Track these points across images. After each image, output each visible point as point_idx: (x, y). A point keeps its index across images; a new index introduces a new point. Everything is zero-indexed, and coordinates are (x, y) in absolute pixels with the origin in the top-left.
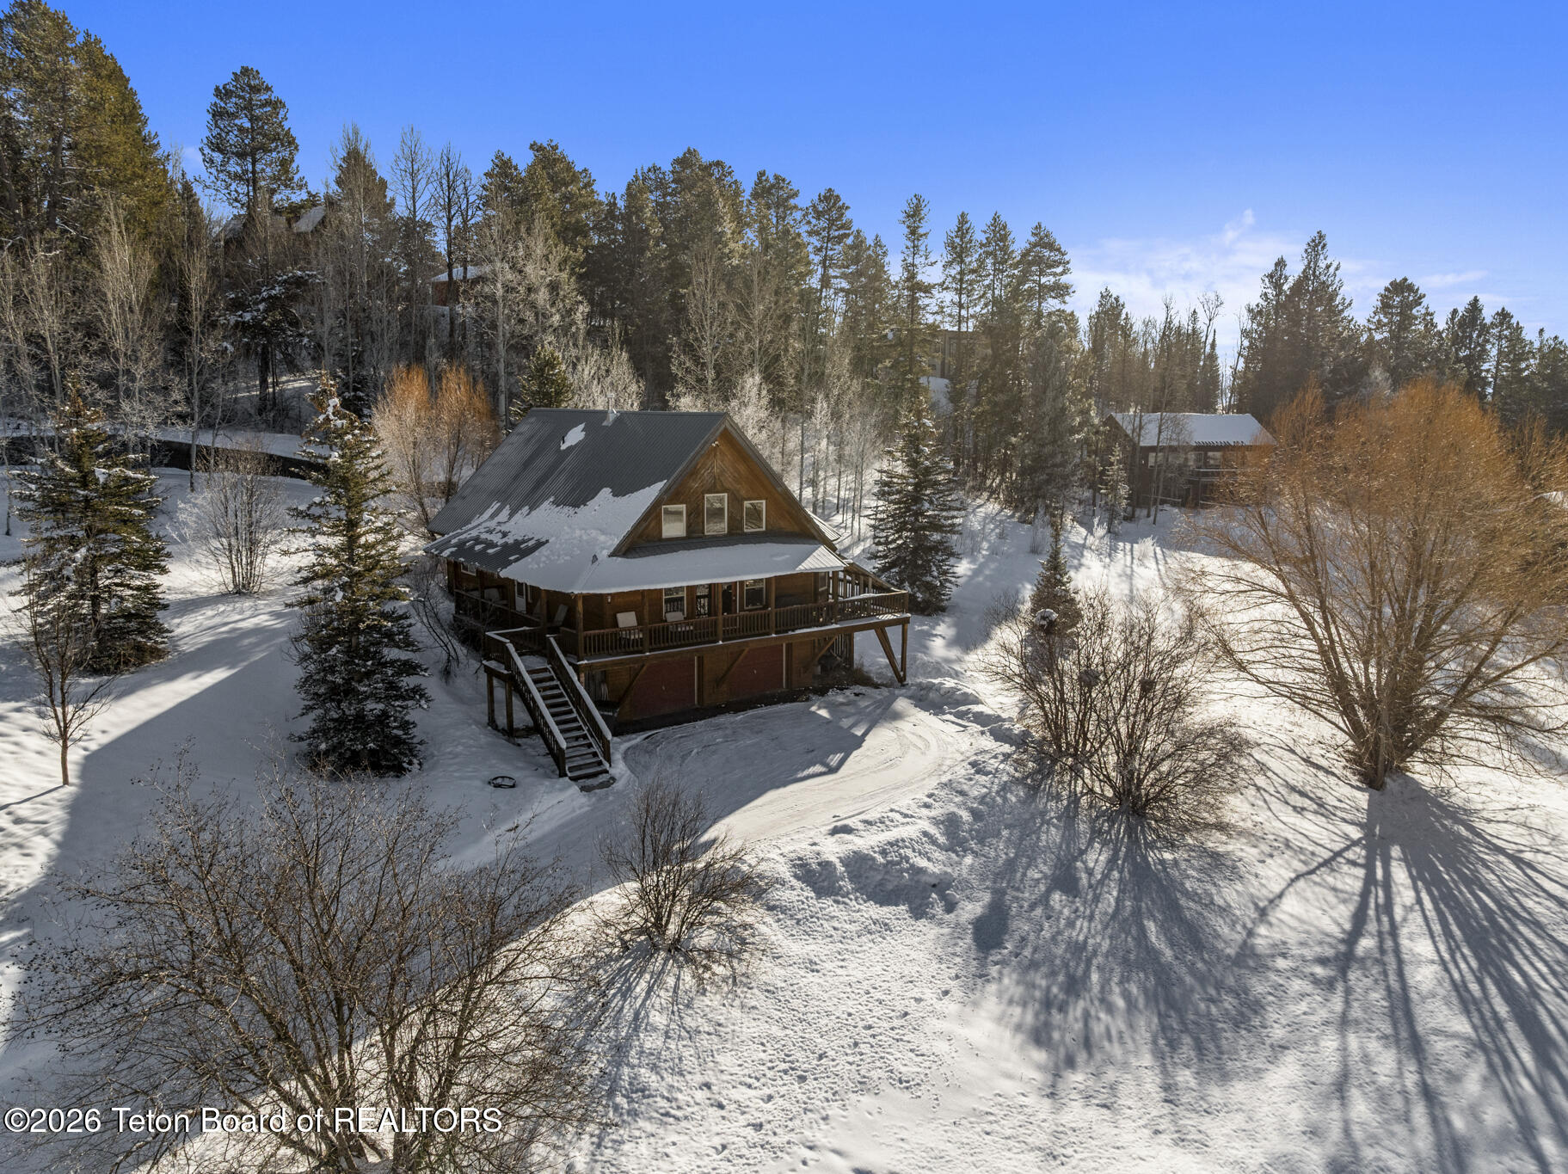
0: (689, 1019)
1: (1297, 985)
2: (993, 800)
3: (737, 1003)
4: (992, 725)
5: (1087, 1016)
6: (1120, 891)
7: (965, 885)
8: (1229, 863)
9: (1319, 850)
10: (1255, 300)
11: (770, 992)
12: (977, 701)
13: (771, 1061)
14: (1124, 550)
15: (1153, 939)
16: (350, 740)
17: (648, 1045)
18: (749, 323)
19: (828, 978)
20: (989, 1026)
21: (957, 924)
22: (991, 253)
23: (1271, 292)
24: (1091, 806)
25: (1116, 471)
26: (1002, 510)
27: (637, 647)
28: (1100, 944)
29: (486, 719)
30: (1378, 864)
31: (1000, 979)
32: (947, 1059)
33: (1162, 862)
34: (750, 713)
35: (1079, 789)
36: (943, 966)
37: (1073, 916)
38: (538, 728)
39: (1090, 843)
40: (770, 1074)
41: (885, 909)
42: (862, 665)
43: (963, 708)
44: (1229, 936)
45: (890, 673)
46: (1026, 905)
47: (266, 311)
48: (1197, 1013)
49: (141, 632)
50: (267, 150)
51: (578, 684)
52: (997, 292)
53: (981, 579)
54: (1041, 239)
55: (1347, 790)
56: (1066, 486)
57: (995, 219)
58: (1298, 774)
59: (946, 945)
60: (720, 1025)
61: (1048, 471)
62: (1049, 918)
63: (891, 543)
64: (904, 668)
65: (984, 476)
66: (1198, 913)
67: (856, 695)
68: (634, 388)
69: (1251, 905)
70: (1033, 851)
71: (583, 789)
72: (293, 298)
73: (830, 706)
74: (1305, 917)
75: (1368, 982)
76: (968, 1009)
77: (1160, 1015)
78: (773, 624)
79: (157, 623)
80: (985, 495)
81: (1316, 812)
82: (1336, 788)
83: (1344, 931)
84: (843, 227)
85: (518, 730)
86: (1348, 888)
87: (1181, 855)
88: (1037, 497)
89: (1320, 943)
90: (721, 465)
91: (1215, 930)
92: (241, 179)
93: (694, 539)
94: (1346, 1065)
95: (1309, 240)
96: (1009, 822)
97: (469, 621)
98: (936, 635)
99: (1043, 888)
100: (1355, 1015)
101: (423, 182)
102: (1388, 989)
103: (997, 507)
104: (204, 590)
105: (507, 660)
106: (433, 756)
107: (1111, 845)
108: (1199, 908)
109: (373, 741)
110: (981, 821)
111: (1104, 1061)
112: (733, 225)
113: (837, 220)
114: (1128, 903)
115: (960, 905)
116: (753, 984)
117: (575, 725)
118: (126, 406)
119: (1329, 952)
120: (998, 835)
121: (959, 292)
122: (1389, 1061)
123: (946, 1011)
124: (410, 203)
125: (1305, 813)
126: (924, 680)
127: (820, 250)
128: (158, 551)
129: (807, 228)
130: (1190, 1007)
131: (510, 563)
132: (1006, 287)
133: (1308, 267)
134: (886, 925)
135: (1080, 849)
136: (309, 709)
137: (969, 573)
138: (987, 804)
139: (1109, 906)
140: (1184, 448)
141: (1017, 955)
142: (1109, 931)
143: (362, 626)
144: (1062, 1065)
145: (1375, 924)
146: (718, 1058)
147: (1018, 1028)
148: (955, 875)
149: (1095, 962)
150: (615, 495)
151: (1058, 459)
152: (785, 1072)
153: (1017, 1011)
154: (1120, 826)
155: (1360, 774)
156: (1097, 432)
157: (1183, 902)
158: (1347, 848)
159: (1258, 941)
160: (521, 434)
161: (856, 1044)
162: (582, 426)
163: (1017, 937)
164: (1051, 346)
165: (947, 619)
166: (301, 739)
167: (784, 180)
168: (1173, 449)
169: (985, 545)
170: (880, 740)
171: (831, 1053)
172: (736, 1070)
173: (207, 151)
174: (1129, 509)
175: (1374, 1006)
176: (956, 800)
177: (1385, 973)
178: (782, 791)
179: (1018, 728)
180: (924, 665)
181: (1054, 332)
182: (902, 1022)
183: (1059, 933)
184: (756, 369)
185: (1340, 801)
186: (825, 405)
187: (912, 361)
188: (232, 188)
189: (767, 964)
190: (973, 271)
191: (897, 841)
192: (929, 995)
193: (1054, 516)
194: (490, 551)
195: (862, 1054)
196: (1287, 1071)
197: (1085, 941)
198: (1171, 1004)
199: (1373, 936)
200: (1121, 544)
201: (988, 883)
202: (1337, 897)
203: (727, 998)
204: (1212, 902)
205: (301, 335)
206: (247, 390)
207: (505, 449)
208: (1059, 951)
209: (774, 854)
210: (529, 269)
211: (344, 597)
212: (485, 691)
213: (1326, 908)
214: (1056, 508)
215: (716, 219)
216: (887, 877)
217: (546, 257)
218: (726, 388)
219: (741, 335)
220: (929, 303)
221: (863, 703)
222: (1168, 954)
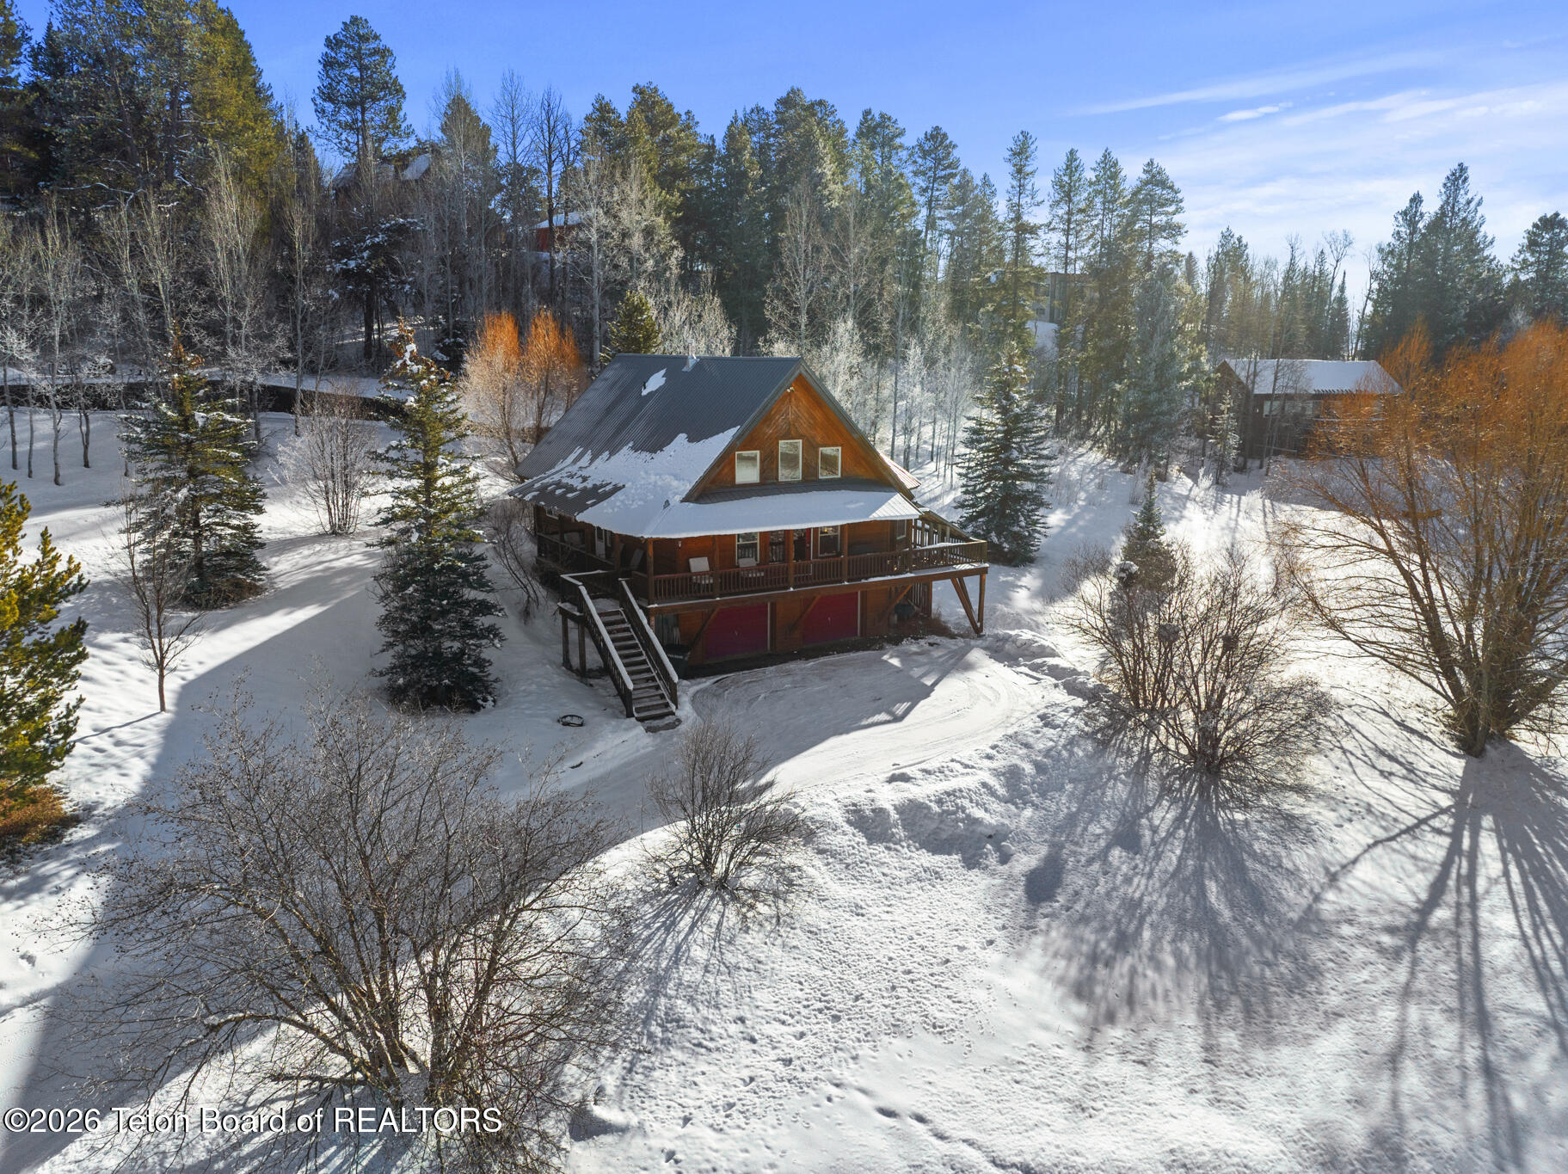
0: (730, 955)
1: (1361, 953)
2: (1059, 753)
3: (779, 941)
4: (1067, 679)
5: (1133, 972)
6: (1184, 850)
7: (1022, 838)
8: (1304, 826)
9: (1402, 817)
10: (1387, 238)
11: (812, 933)
12: (1053, 654)
13: (807, 1000)
14: (1231, 502)
15: (1213, 900)
16: (427, 676)
17: (686, 978)
18: (845, 267)
19: (872, 923)
20: (1032, 978)
21: (1010, 876)
22: (1100, 192)
23: (1404, 230)
24: (1163, 763)
25: (1226, 420)
26: (1105, 459)
27: (709, 591)
28: (1156, 902)
29: (561, 660)
30: (1466, 833)
31: (1048, 932)
32: (984, 1007)
33: (1232, 822)
34: (822, 660)
35: (1152, 746)
36: (990, 917)
37: (1131, 872)
38: (608, 670)
39: (1158, 801)
40: (805, 1012)
41: (937, 857)
42: (940, 615)
43: (1039, 661)
44: (1293, 900)
45: (968, 624)
46: (1083, 859)
47: (369, 258)
48: (1250, 976)
49: (238, 569)
50: (375, 99)
51: (647, 627)
52: (1106, 233)
53: (1073, 530)
54: (1153, 176)
55: (1441, 756)
56: (1172, 435)
57: (1105, 156)
58: (1390, 738)
59: (996, 895)
60: (759, 962)
61: (1153, 419)
62: (1105, 873)
63: (979, 491)
64: (981, 619)
65: (1089, 425)
66: (1263, 875)
67: (931, 644)
68: (725, 333)
69: (1321, 870)
70: (1097, 806)
71: (648, 730)
72: (395, 245)
73: (904, 657)
74: (1378, 883)
75: (1439, 953)
76: (1011, 960)
77: (1210, 975)
78: (845, 572)
79: (254, 561)
80: (1089, 444)
81: (1405, 778)
82: (1430, 754)
83: (1419, 901)
84: (949, 166)
85: (591, 670)
86: (1429, 857)
87: (1252, 816)
88: (1141, 446)
89: (1392, 912)
90: (797, 410)
91: (1279, 894)
92: (351, 129)
93: (768, 485)
94: (1403, 1036)
95: (1449, 173)
96: (1073, 776)
97: (550, 564)
98: (1021, 587)
99: (1103, 843)
100: (1420, 986)
101: (523, 128)
102: (1460, 962)
103: (1100, 456)
104: (303, 530)
105: (579, 602)
106: (507, 693)
107: (1180, 804)
108: (1265, 871)
109: (447, 678)
110: (1045, 774)
111: (1146, 1018)
112: (833, 166)
113: (944, 158)
114: (1190, 862)
115: (1015, 857)
116: (797, 925)
117: (644, 667)
118: (231, 352)
119: (1400, 921)
120: (1061, 789)
121: (1067, 233)
122: (1451, 1035)
123: (988, 960)
124: (510, 149)
125: (1393, 778)
126: (1001, 632)
127: (925, 190)
128: (255, 492)
129: (911, 168)
130: (1243, 968)
131: (587, 507)
132: (1115, 227)
133: (1447, 202)
134: (937, 873)
135: (1147, 806)
136: (391, 645)
137: (1063, 524)
138: (1052, 757)
139: (1170, 864)
140: (1300, 396)
141: (1068, 909)
142: (1168, 889)
143: (436, 566)
144: (1101, 1019)
145: (1454, 895)
146: (755, 994)
147: (1061, 981)
148: (1013, 827)
149: (1148, 919)
150: (691, 440)
151: (1165, 407)
152: (820, 1011)
153: (1062, 964)
154: (1192, 785)
155: (1458, 739)
156: (1209, 380)
157: (1249, 863)
158: (1434, 816)
159: (1324, 906)
160: (606, 380)
161: (894, 988)
162: (663, 372)
163: (1070, 890)
164: (1160, 289)
165: (1034, 570)
166: (381, 674)
167: (889, 119)
168: (1288, 397)
169: (1083, 495)
170: (950, 690)
171: (867, 995)
172: (772, 1006)
173: (319, 101)
174: (1241, 460)
175: (1441, 978)
176: (1020, 752)
177: (1458, 946)
178: (844, 737)
179: (1092, 682)
180: (1004, 616)
181: (1165, 275)
182: (943, 969)
183: (1115, 889)
184: (849, 315)
185: (1433, 767)
186: (919, 351)
187: (1016, 304)
188: (343, 137)
189: (812, 906)
190: (1081, 211)
191: (954, 791)
192: (973, 944)
193: (1159, 466)
194: (570, 495)
195: (898, 998)
196: (1340, 1038)
197: (1141, 899)
198: (1224, 965)
199: (1450, 907)
200: (1228, 496)
201: (1046, 836)
202: (1416, 865)
203: (768, 936)
204: (1280, 866)
205: (403, 283)
206: (353, 336)
207: (591, 395)
208: (1113, 907)
209: (829, 799)
210: (624, 214)
211: (420, 538)
212: (560, 631)
213: (1402, 876)
214: (1162, 458)
215: (816, 160)
216: (942, 826)
217: (642, 202)
218: (819, 333)
219: (835, 279)
220: (1035, 244)
221: (936, 653)
222: (1227, 914)
